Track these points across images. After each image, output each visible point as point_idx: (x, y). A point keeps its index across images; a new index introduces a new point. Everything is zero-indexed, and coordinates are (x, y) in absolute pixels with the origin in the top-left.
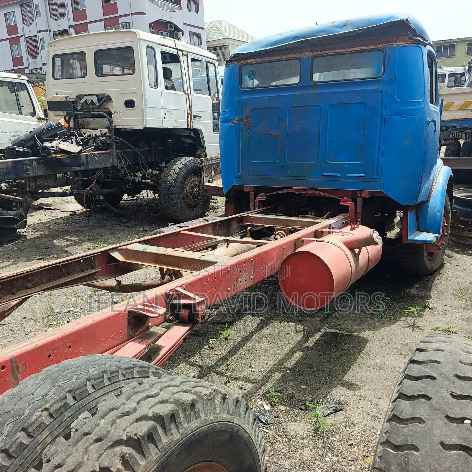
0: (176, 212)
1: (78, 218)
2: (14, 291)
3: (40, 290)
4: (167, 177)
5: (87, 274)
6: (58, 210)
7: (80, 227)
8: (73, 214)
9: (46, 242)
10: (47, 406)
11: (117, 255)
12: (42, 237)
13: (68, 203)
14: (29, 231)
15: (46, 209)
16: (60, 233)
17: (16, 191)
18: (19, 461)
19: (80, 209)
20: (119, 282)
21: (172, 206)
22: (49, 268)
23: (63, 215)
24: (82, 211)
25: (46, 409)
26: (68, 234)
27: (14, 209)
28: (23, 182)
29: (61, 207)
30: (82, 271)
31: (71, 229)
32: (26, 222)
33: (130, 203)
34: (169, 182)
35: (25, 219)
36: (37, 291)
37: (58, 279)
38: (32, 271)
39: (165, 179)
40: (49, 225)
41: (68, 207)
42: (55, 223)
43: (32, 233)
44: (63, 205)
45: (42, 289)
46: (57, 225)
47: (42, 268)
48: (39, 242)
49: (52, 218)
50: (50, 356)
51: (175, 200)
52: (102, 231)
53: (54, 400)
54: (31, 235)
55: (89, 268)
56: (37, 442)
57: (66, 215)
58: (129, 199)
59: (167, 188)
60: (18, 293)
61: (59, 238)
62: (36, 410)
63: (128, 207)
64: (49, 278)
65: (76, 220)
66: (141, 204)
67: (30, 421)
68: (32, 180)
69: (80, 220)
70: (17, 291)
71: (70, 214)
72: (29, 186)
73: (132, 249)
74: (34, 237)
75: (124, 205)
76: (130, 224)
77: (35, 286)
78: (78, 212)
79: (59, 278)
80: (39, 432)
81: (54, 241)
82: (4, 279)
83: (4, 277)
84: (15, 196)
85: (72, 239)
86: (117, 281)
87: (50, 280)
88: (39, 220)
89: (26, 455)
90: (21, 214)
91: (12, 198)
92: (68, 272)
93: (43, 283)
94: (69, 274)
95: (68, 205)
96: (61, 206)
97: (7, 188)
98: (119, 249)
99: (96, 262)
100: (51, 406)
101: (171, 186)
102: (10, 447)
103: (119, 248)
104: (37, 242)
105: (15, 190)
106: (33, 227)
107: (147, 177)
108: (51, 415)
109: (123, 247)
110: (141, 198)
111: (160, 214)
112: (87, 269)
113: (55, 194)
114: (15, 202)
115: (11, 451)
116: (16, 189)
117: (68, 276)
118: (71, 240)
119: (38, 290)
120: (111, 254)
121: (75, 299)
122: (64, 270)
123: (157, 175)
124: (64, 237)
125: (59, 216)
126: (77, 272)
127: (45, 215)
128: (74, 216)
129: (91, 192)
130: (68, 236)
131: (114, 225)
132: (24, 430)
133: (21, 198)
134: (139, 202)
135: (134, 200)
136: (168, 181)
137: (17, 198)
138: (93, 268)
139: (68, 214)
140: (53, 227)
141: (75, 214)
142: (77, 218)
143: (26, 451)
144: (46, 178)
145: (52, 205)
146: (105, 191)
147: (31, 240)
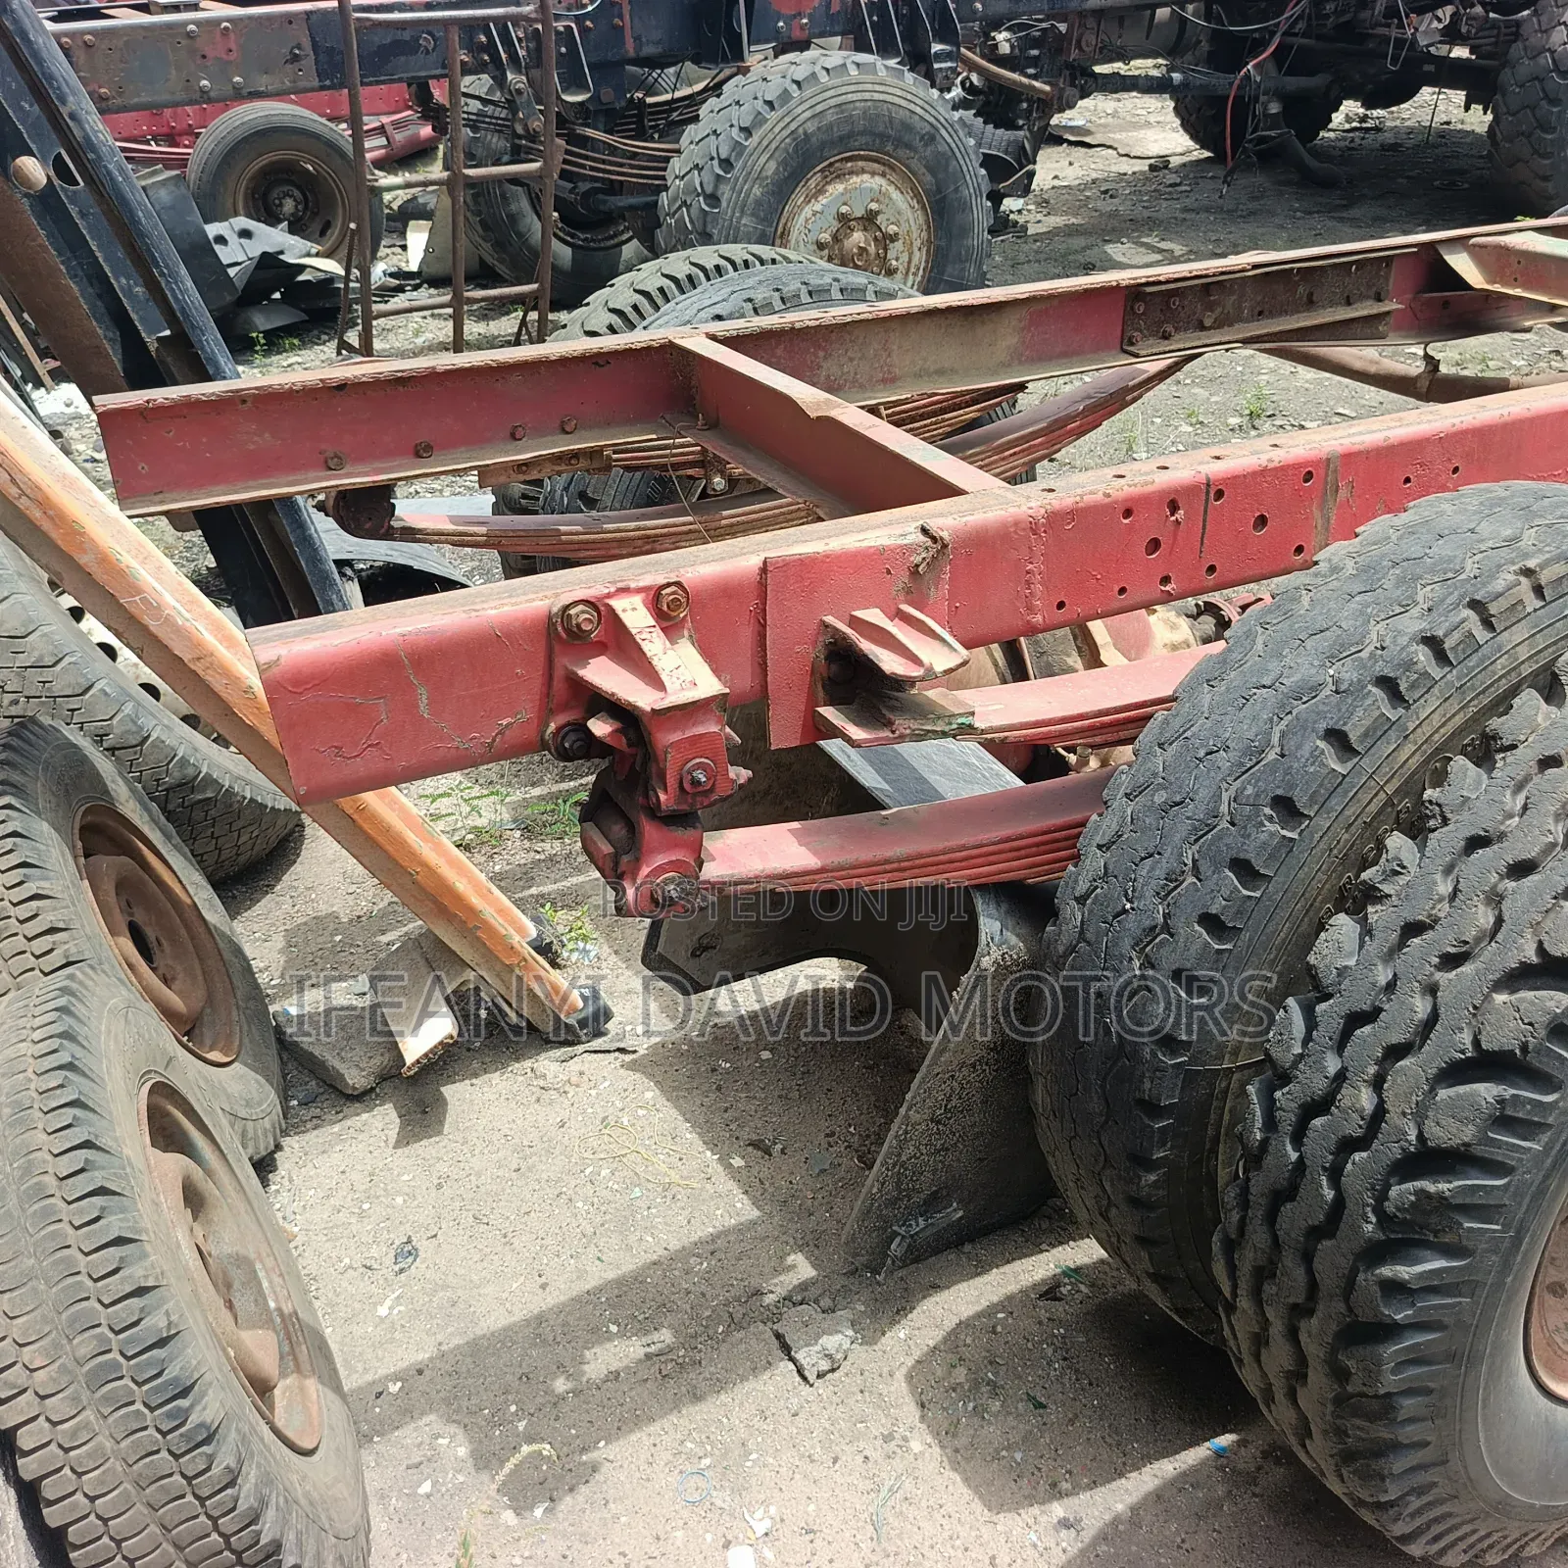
0: (1546, 179)
1: (1178, 180)
2: (1169, 328)
3: (1236, 337)
4: (1546, 31)
5: (1364, 313)
6: (1110, 151)
7: (1186, 210)
8: (1160, 165)
9: (1084, 249)
10: (1531, 564)
11: (1462, 264)
12: (1071, 231)
13: (1141, 127)
14: (1029, 211)
15: (1071, 143)
16: (1123, 225)
17: (1034, 62)
18: (1459, 678)
19: (1179, 150)
20: (1432, 363)
21: (1536, 152)
22: (1267, 273)
23: (1128, 167)
24: (1185, 159)
25: (1528, 572)
26: (1151, 230)
27: (1021, 122)
28: (1063, 27)
29: (1119, 141)
30: (1349, 303)
31: (1159, 215)
32: (1031, 175)
33: (1352, 141)
34: (1552, 52)
35: (1030, 167)
36: (1226, 339)
37: (1280, 315)
38: (1230, 273)
39: (1535, 40)
40: (1088, 197)
41: (1141, 140)
42: (1106, 192)
43: (1039, 217)
44: (1124, 134)
45: (1240, 336)
46: (1111, 197)
47: (1256, 267)
48: (1064, 246)
49: (1094, 175)
50: (1407, 480)
51: (1555, 128)
52: (1260, 231)
53: (1548, 556)
54: (1038, 223)
55: (1368, 297)
56: (1500, 649)
57: (1136, 169)
58: (1347, 126)
59: (1537, 78)
60: (1177, 337)
61: (1124, 240)
62: (1500, 566)
63: (1347, 153)
64: (1259, 309)
65: (1171, 185)
66: (1394, 147)
67: (1490, 588)
68: (1091, 23)
69: (1184, 188)
70: (1177, 329)
71: (1151, 166)
72: (1079, 45)
73: (1524, 247)
74: (1045, 230)
75: (1331, 146)
76: (1355, 212)
77: (1218, 325)
78: (1175, 161)
79: (1283, 311)
80: (1508, 624)
81: (1110, 249)
82: (1160, 283)
83: (1161, 278)
84: (1029, 76)
85: (1163, 245)
86: (1427, 358)
87: (1260, 313)
88: (1056, 177)
89: (1473, 668)
90: (1024, 147)
91: (1022, 84)
92: (1311, 294)
93: (1240, 320)
94: (1310, 303)
95: (1141, 134)
96: (1118, 136)
97: (1012, 47)
98: (1474, 245)
99: (1391, 281)
100: (1543, 566)
101: (1557, 69)
102: (1445, 636)
103: (1473, 241)
104: (1060, 245)
105: (1035, 57)
106: (1039, 200)
107: (1464, 30)
108: (1538, 591)
109: (1490, 239)
110: (1393, 124)
111: (1466, 186)
112: (1362, 297)
113: (1140, 81)
114: (1028, 100)
115: (1448, 644)
116: (1035, 52)
117: (1308, 310)
118: (1161, 251)
119: (1231, 338)
120: (1446, 257)
121: (1191, 429)
122: (1301, 289)
123: (1499, 28)
124: (1139, 237)
125: (1114, 168)
126: (1332, 304)
127: (1071, 164)
128: (1161, 174)
129: (1258, 79)
130: (1149, 236)
131: (1299, 214)
132: (1475, 605)
133: (1047, 88)
134: (1388, 138)
135: (1367, 130)
136: (1549, 50)
137: (1037, 84)
138: (1379, 299)
139: (1142, 166)
140: (1100, 204)
141: (1166, 165)
142: (1173, 178)
143: (1475, 658)
144: (1121, 20)
145: (1088, 133)
146: (1293, 83)
147: (1037, 237)
